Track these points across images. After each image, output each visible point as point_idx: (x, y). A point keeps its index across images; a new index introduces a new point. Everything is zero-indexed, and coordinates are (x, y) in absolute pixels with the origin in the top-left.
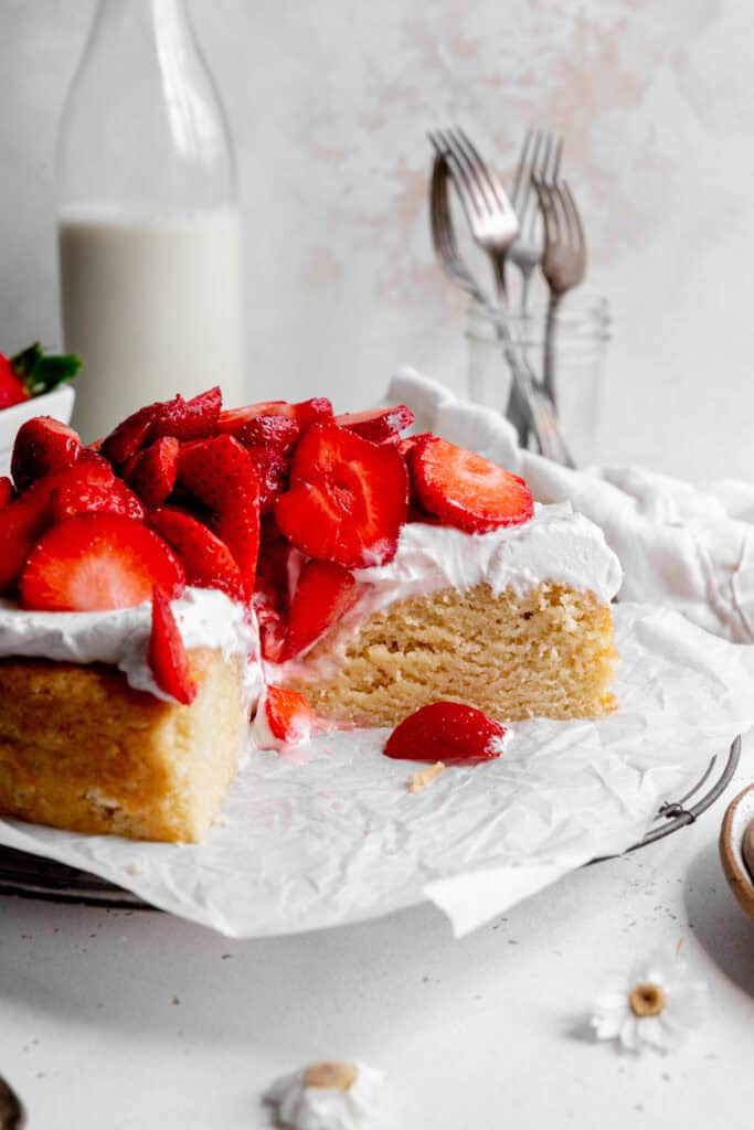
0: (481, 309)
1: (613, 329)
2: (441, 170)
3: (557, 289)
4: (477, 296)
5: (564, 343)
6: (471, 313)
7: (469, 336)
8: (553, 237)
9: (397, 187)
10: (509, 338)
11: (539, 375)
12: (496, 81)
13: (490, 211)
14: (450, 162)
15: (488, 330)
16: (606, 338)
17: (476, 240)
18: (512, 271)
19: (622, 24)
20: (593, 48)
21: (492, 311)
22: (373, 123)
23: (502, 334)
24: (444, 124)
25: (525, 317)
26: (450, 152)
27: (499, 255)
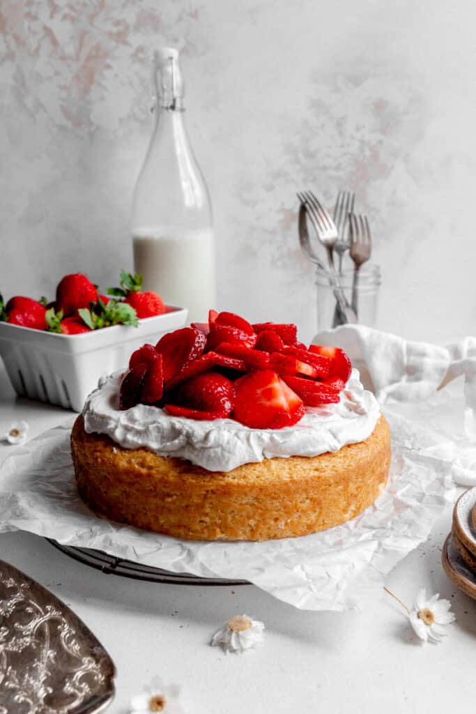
0: (322, 271)
1: (382, 280)
2: (303, 210)
3: (358, 262)
4: (320, 266)
5: (360, 287)
6: (318, 273)
7: (317, 283)
8: (355, 240)
9: (281, 216)
10: (335, 285)
11: (350, 302)
12: (325, 168)
13: (326, 229)
14: (307, 206)
15: (325, 281)
16: (378, 284)
17: (320, 241)
18: (335, 254)
19: (380, 142)
20: (368, 153)
21: (327, 273)
22: (270, 188)
23: (331, 283)
24: (303, 189)
25: (341, 275)
26: (307, 202)
27: (331, 248)
